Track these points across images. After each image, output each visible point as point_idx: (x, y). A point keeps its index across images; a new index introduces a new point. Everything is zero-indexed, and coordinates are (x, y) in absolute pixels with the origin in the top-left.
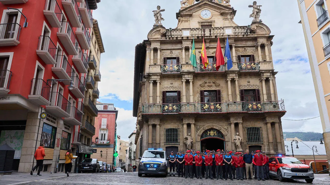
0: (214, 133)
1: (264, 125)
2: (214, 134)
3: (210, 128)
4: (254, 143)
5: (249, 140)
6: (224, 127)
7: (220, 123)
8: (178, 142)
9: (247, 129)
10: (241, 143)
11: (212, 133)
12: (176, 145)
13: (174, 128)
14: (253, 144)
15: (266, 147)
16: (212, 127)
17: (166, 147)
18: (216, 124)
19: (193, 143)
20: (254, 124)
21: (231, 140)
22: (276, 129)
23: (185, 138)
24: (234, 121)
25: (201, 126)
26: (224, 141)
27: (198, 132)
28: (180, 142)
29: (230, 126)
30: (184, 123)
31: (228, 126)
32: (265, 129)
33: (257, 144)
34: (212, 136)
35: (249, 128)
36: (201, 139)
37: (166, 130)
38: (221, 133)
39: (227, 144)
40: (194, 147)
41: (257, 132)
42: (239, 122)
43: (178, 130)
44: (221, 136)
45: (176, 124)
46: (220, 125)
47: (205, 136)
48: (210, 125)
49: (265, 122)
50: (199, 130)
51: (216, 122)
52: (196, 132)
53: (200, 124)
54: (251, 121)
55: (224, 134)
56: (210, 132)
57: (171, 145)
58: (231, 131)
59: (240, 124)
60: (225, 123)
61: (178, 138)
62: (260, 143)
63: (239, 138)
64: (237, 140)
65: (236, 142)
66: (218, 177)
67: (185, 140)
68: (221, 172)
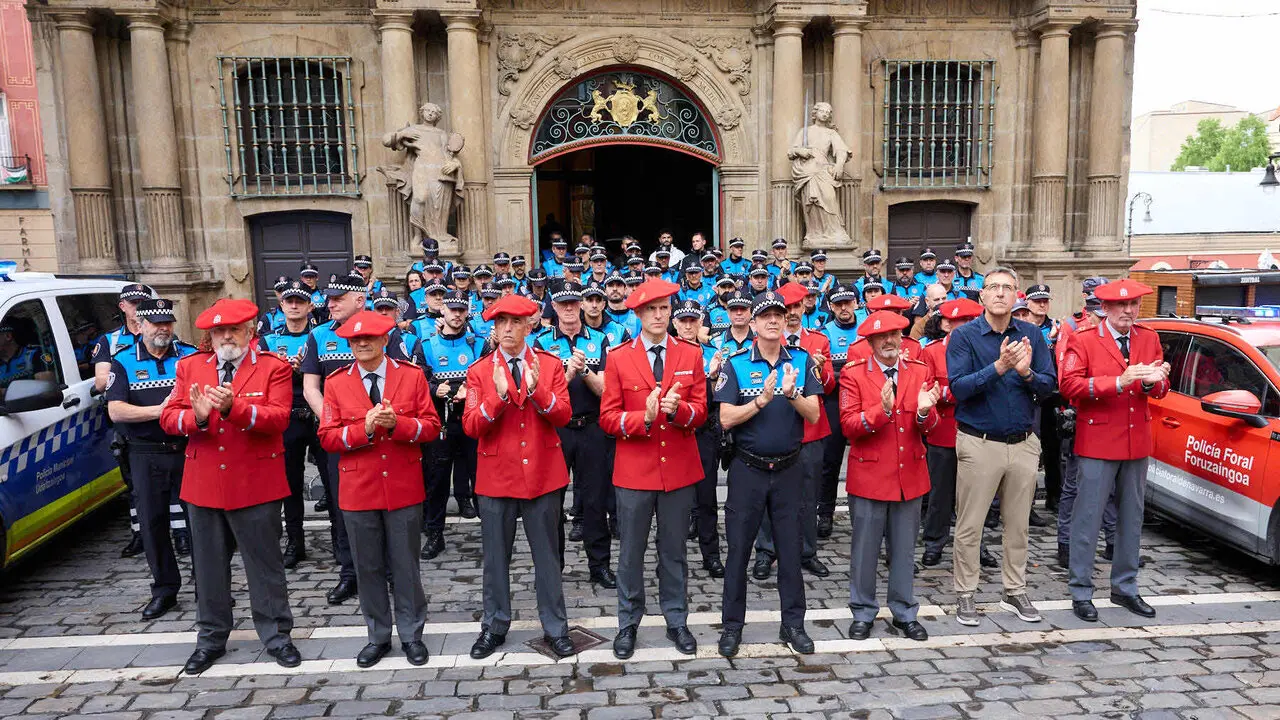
0: (640, 105)
1: (1012, 44)
2: (637, 112)
3: (613, 62)
4: (932, 183)
5: (899, 157)
6: (716, 54)
7: (696, 20)
8: (348, 179)
9: (893, 77)
10: (844, 185)
11: (624, 104)
12: (328, 197)
13: (307, 53)
14: (919, 192)
15: (1006, 215)
16: (624, 52)
17: (254, 223)
18: (658, 34)
19: (460, 185)
20: (943, 35)
21: (770, 159)
22: (1098, 76)
23: (388, 139)
24: (801, 3)
25: (538, 47)
26: (714, 166)
27: (514, 98)
28: (365, 176)
29: (769, 47)
30: (383, 11)
31: (754, 52)
32: (1018, 77)
33: (949, 191)
34: (626, 131)
35: (909, 68)
36: (535, 153)
37: (233, 73)
38: (694, 105)
39: (734, 194)
40: (473, 217)
41: (958, 102)
42: (839, 18)
43: (339, 75)
44: (694, 128)
45: (319, 18)
46: (690, 40)
47: (567, 131)
48: (613, 40)
49: (1029, 21)
50: (517, 75)
51: (657, 14)
52: (495, 95)
53: (530, 29)
54: (927, 12)
55: (714, 113)
56: (608, 100)
57: (290, 198)
58: (771, 93)
59: (843, 30)
60: (731, 23)
61: (349, 147)
62: (967, 184)
63: (831, 146)
64: (811, 164)
65: (808, 179)
66: (634, 622)
67: (398, 163)
68: (677, 561)
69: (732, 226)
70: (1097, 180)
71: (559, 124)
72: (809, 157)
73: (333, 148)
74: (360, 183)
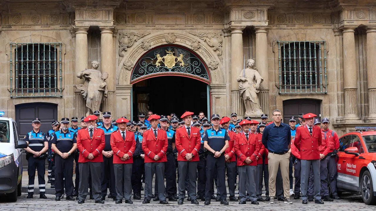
0: (176, 60)
1: (333, 34)
2: (175, 62)
3: (166, 43)
4: (301, 93)
5: (286, 80)
6: (208, 40)
7: (199, 27)
8: (57, 89)
9: (282, 48)
10: (260, 92)
11: (170, 60)
12: (49, 97)
13: (44, 42)
14: (296, 95)
15: (335, 105)
16: (170, 39)
17: (17, 107)
18: (184, 32)
19: (106, 92)
20: (303, 31)
21: (230, 81)
22: (368, 47)
23: (79, 75)
24: (241, 21)
25: (135, 38)
26: (208, 84)
27: (125, 58)
28: (64, 89)
29: (229, 37)
30: (78, 27)
31: (224, 39)
32: (336, 47)
33: (309, 95)
34: (170, 70)
35: (288, 44)
36: (132, 79)
37: (15, 50)
38: (198, 59)
39: (216, 96)
40: (109, 105)
41: (310, 58)
42: (257, 26)
43: (56, 50)
44: (199, 69)
45: (50, 28)
46: (197, 34)
47: (146, 70)
48: (165, 35)
49: (338, 25)
50: (126, 49)
51: (184, 25)
52: (118, 56)
53: (132, 31)
54: (296, 22)
55: (207, 63)
56: (163, 58)
57: (34, 98)
58: (230, 55)
59: (259, 31)
60: (214, 27)
61: (58, 78)
62: (316, 92)
63: (255, 76)
64: (246, 84)
65: (245, 89)
66: (183, 197)
67: (82, 84)
68: (194, 182)
69: (215, 109)
70: (371, 90)
71: (143, 67)
72: (246, 81)
73: (53, 78)
74: (62, 91)
